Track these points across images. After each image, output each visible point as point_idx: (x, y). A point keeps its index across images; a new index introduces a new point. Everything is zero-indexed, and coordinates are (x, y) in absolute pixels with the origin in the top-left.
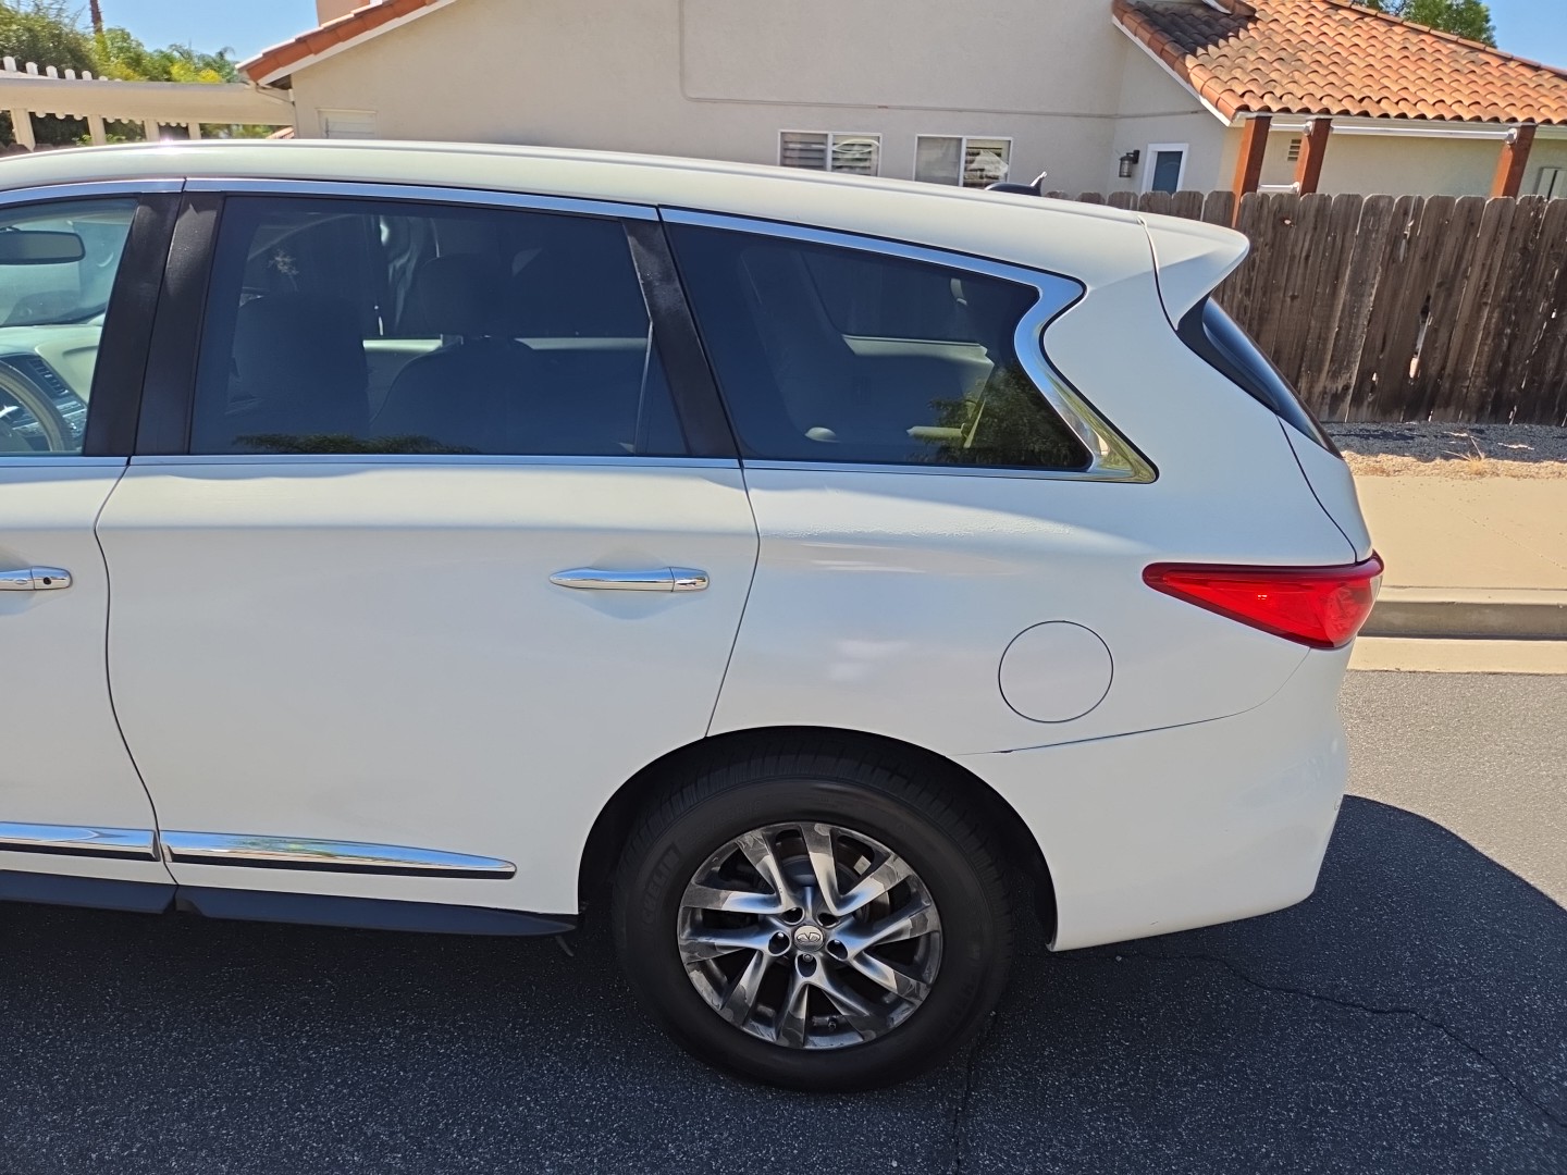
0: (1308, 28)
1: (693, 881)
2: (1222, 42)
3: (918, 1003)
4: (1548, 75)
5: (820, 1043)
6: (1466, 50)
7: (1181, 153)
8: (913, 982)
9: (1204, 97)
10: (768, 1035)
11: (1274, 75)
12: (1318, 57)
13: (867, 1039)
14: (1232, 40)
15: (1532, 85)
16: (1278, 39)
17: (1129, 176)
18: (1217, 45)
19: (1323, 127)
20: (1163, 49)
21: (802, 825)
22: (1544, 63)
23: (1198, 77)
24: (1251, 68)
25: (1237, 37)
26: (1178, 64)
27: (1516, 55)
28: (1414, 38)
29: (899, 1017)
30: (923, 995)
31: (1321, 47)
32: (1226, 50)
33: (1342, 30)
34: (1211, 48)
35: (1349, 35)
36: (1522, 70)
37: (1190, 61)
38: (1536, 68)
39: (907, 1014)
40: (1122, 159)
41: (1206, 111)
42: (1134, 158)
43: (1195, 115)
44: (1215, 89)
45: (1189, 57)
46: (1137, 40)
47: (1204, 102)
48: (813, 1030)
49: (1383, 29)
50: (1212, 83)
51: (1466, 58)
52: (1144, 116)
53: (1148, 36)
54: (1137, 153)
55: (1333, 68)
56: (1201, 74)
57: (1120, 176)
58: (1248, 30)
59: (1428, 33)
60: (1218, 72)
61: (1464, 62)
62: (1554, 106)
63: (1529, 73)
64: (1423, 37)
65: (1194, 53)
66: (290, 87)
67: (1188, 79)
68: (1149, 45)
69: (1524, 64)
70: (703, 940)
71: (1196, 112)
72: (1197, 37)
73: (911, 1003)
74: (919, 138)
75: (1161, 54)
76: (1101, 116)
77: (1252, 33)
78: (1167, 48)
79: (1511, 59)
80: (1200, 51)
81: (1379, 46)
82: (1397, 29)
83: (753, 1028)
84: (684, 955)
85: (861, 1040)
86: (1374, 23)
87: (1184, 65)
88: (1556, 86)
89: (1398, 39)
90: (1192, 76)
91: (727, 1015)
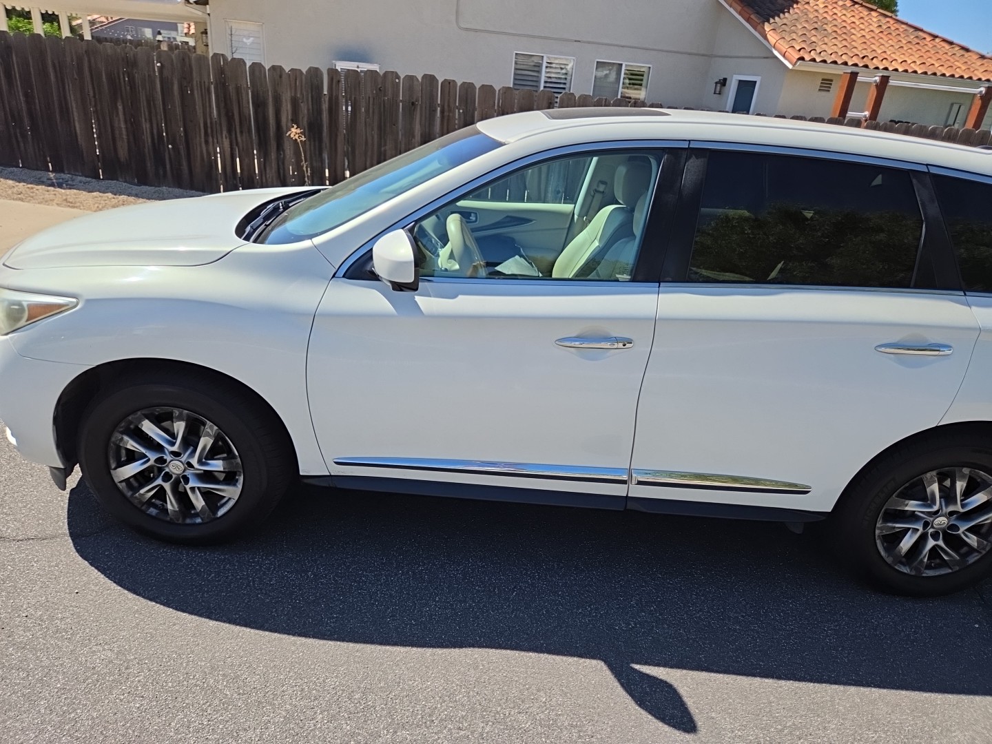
0: (826, 10)
1: (894, 496)
2: (781, 15)
3: (984, 552)
4: (957, 48)
5: (930, 573)
6: (912, 30)
7: (755, 82)
8: (985, 542)
9: (776, 50)
10: (905, 570)
11: (814, 39)
12: (835, 29)
13: (954, 570)
14: (786, 14)
15: (950, 54)
16: (811, 16)
17: (720, 94)
18: (779, 17)
19: (885, 80)
20: (750, 17)
21: (956, 469)
22: (955, 41)
23: (772, 37)
24: (800, 33)
25: (789, 12)
26: (759, 27)
27: (940, 35)
28: (884, 20)
29: (972, 559)
30: (988, 549)
31: (835, 22)
32: (785, 21)
33: (844, 12)
34: (776, 18)
35: (849, 15)
36: (943, 44)
37: (767, 27)
38: (951, 43)
39: (976, 558)
40: (716, 83)
41: (776, 57)
42: (723, 82)
43: (765, 60)
44: (783, 46)
45: (766, 24)
46: (731, 10)
47: (776, 53)
48: (928, 567)
49: (866, 13)
50: (781, 42)
51: (912, 35)
52: (731, 57)
53: (739, 8)
54: (725, 80)
55: (844, 36)
56: (774, 35)
57: (715, 93)
58: (794, 9)
59: (891, 17)
60: (784, 34)
61: (912, 37)
62: (963, 68)
63: (947, 46)
64: (888, 19)
65: (768, 21)
66: (208, 4)
67: (765, 38)
68: (740, 14)
69: (944, 40)
70: (890, 525)
71: (767, 58)
72: (769, 11)
73: (980, 553)
74: (597, 62)
75: (748, 20)
76: (703, 55)
77: (796, 11)
78: (752, 16)
79: (937, 37)
80: (772, 21)
81: (866, 24)
82: (874, 14)
83: (899, 567)
84: (877, 532)
85: (950, 571)
86: (860, 9)
87: (764, 29)
88: (963, 55)
89: (875, 20)
90: (768, 36)
91: (889, 560)
